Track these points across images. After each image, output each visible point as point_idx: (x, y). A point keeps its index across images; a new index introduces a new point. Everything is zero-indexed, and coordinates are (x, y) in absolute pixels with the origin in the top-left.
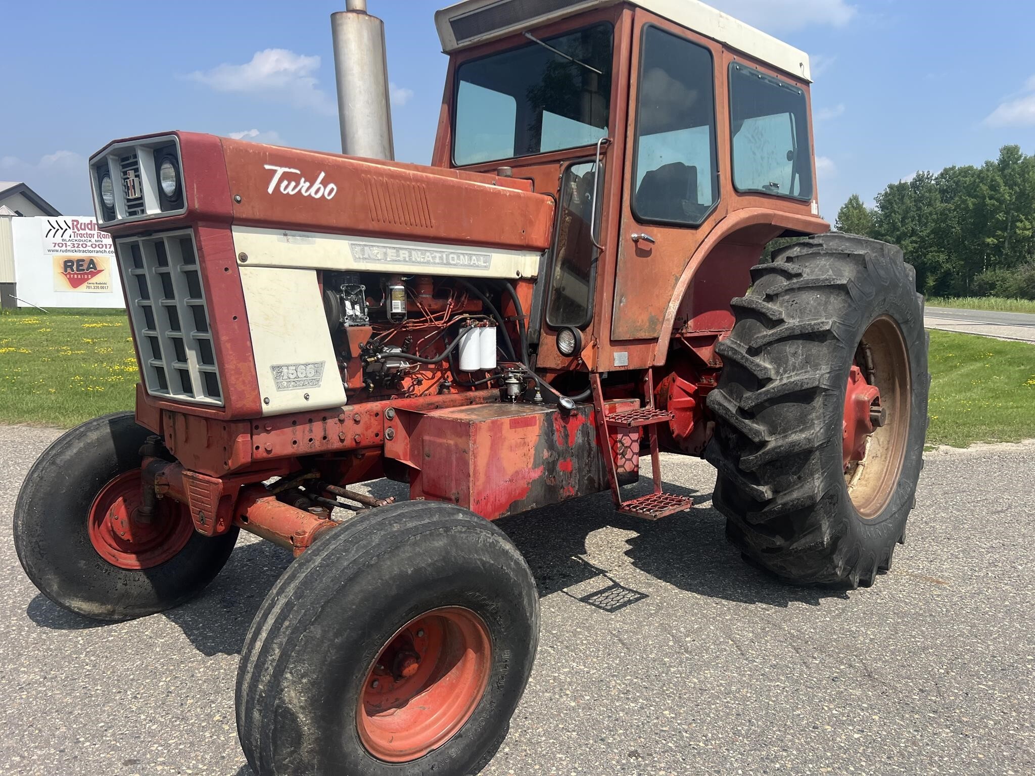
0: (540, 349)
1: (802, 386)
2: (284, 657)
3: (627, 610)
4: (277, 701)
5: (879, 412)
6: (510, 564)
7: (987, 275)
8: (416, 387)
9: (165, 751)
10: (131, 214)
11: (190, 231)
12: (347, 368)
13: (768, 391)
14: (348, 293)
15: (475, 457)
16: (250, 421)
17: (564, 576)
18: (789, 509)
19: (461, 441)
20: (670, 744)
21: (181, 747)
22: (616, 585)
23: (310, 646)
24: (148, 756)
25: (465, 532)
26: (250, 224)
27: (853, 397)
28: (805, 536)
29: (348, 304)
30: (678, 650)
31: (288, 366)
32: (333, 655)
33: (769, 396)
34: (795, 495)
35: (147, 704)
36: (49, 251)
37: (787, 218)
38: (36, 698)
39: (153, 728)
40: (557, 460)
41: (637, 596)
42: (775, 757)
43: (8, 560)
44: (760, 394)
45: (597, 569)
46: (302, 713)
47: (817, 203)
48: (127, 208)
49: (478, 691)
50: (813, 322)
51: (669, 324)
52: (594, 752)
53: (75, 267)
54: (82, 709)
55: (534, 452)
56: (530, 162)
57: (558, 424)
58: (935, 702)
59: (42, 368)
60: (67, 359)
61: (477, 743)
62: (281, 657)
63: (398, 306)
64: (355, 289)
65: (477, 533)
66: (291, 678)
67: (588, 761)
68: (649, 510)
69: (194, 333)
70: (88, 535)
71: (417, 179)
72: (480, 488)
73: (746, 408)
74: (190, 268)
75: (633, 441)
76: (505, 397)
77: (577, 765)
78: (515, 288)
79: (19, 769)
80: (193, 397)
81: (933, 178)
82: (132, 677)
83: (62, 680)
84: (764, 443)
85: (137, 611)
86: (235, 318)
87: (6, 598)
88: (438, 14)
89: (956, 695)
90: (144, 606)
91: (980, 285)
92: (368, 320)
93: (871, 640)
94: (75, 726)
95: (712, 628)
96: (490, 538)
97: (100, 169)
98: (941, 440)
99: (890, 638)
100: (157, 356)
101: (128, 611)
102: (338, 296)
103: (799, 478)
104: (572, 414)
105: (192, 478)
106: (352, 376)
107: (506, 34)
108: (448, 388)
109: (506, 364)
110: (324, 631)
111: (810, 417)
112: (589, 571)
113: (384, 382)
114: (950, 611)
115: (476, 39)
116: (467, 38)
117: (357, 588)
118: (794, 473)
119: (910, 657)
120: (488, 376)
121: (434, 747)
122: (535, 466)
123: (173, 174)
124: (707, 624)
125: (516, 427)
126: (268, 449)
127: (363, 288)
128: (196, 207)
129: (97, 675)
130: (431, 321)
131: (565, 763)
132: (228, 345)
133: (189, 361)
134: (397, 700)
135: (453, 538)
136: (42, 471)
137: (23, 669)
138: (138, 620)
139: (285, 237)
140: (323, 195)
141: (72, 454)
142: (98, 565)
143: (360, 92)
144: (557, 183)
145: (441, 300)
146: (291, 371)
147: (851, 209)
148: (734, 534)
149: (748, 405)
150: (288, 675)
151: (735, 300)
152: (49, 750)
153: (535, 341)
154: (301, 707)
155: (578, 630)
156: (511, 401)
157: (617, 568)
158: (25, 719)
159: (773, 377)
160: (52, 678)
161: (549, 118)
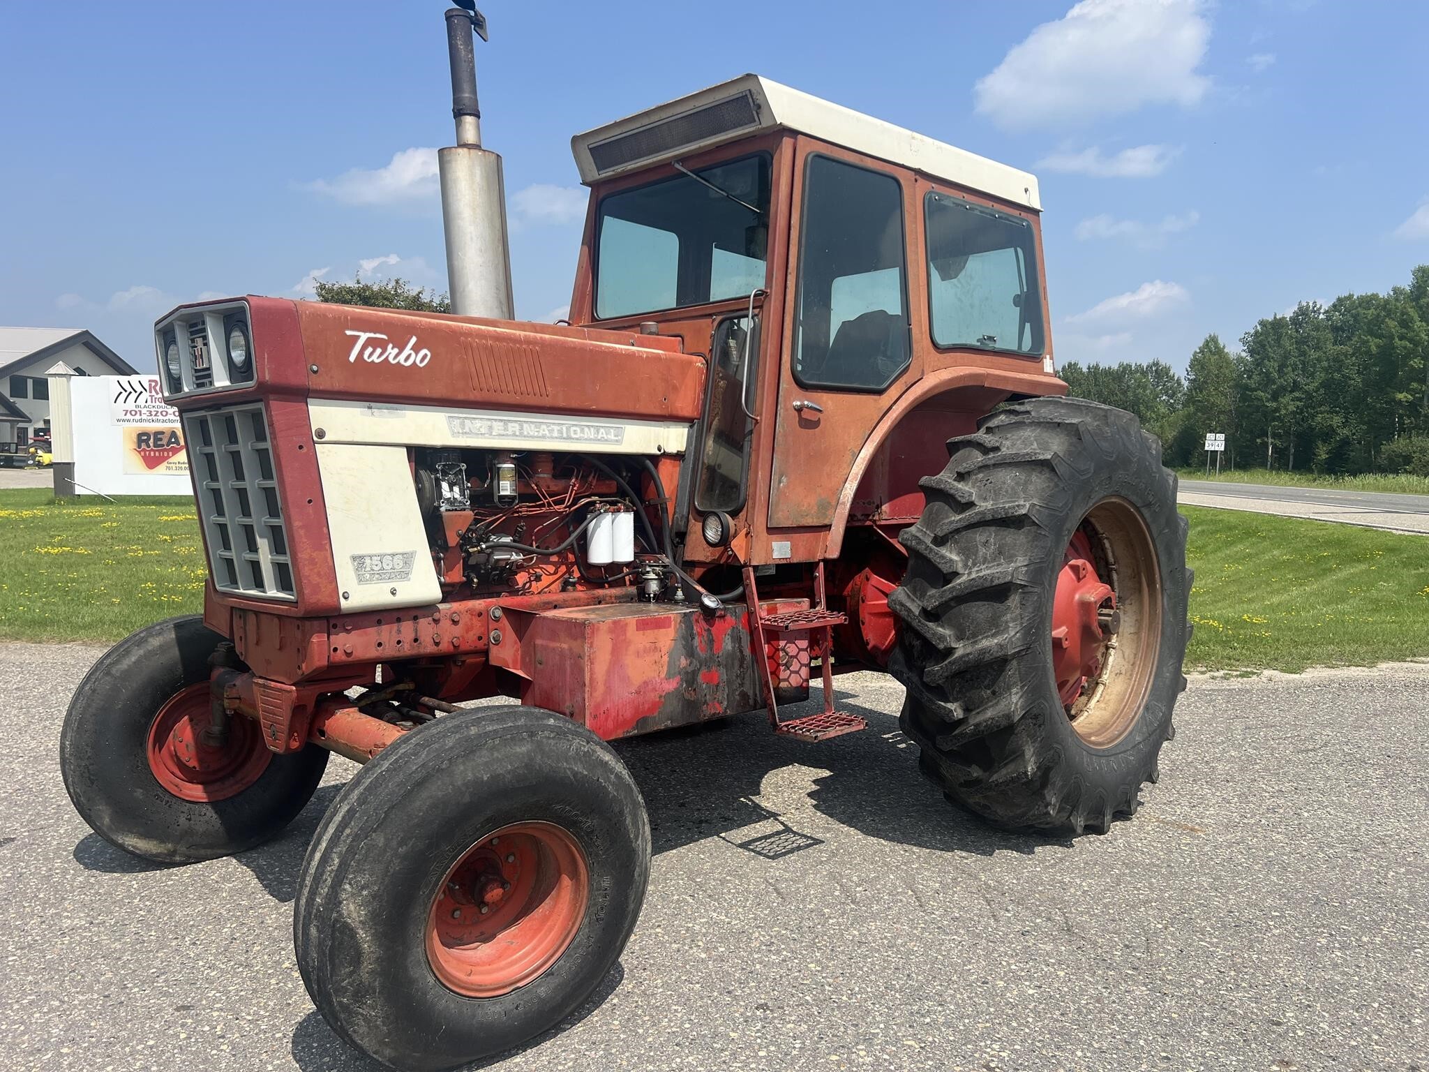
0: (688, 538)
1: (992, 581)
2: (343, 866)
3: (793, 857)
4: (335, 915)
5: (1109, 615)
6: (608, 777)
7: (1399, 444)
8: (534, 583)
9: (224, 998)
10: (199, 385)
11: (261, 405)
12: (443, 559)
13: (953, 587)
14: (445, 473)
15: (592, 663)
16: (327, 618)
17: (726, 819)
18: (983, 731)
19: (575, 645)
20: (807, 998)
21: (242, 993)
22: (788, 830)
23: (371, 855)
24: (204, 1002)
25: (553, 738)
26: (328, 396)
27: (1077, 597)
28: (1006, 765)
29: (445, 485)
30: (843, 900)
31: (371, 557)
32: (396, 866)
33: (954, 594)
34: (989, 714)
35: (207, 950)
36: (118, 420)
37: (1005, 378)
38: (80, 943)
39: (212, 974)
40: (699, 670)
41: (810, 841)
42: (928, 1011)
43: (53, 798)
44: (945, 591)
45: (768, 812)
46: (362, 929)
47: (1051, 358)
48: (194, 379)
49: (574, 924)
50: (1007, 506)
51: (844, 509)
52: (716, 1005)
53: (151, 442)
54: (132, 955)
55: (667, 659)
56: (679, 316)
57: (699, 626)
58: (1139, 959)
59: (105, 573)
60: (137, 561)
61: (571, 984)
62: (340, 866)
63: (506, 488)
64: (454, 469)
65: (568, 740)
66: (350, 890)
67: (708, 1012)
68: (809, 731)
69: (266, 519)
70: (146, 759)
71: (528, 341)
72: (599, 699)
73: (929, 609)
74: (261, 445)
75: (800, 650)
76: (642, 596)
77: (693, 1017)
78: (656, 466)
79: (58, 1013)
80: (264, 592)
81: (1322, 311)
82: (191, 923)
83: (111, 925)
84: (950, 651)
85: (202, 852)
86: (310, 501)
87: (49, 839)
88: (575, 140)
89: (1167, 952)
90: (211, 846)
91: (1390, 459)
92: (468, 503)
93: (1084, 892)
94: (123, 972)
95: (892, 877)
96: (584, 746)
97: (166, 334)
98: (1268, 664)
99: (1108, 890)
100: (227, 546)
101: (192, 852)
102: (433, 476)
103: (994, 693)
104: (717, 614)
105: (264, 686)
106: (450, 568)
107: (654, 163)
108: (574, 584)
109: (646, 557)
110: (387, 839)
111: (1004, 619)
112: (760, 814)
113: (491, 578)
114: (1194, 862)
115: (620, 168)
116: (610, 167)
117: (425, 794)
118: (988, 687)
119: (1126, 910)
120: (626, 570)
121: (520, 984)
122: (669, 677)
123: (243, 342)
124: (887, 872)
125: (644, 629)
126: (348, 651)
127: (464, 466)
128: (267, 378)
129: (152, 920)
130: (549, 505)
131: (679, 1015)
132: (302, 532)
133: (260, 550)
134: (482, 934)
135: (539, 744)
136: (95, 682)
137: (66, 914)
138: (203, 863)
139: (370, 411)
140: (415, 362)
141: (131, 663)
142: (157, 795)
143: (472, 238)
144: (709, 341)
145: (563, 481)
146: (375, 562)
147: (1208, 355)
148: (928, 766)
149: (931, 604)
150: (347, 887)
151: (924, 480)
152: (92, 995)
153: (683, 529)
154: (360, 922)
155: (728, 878)
156: (649, 601)
157: (793, 811)
158: (66, 964)
159: (960, 570)
160: (99, 924)
161: (719, 257)
